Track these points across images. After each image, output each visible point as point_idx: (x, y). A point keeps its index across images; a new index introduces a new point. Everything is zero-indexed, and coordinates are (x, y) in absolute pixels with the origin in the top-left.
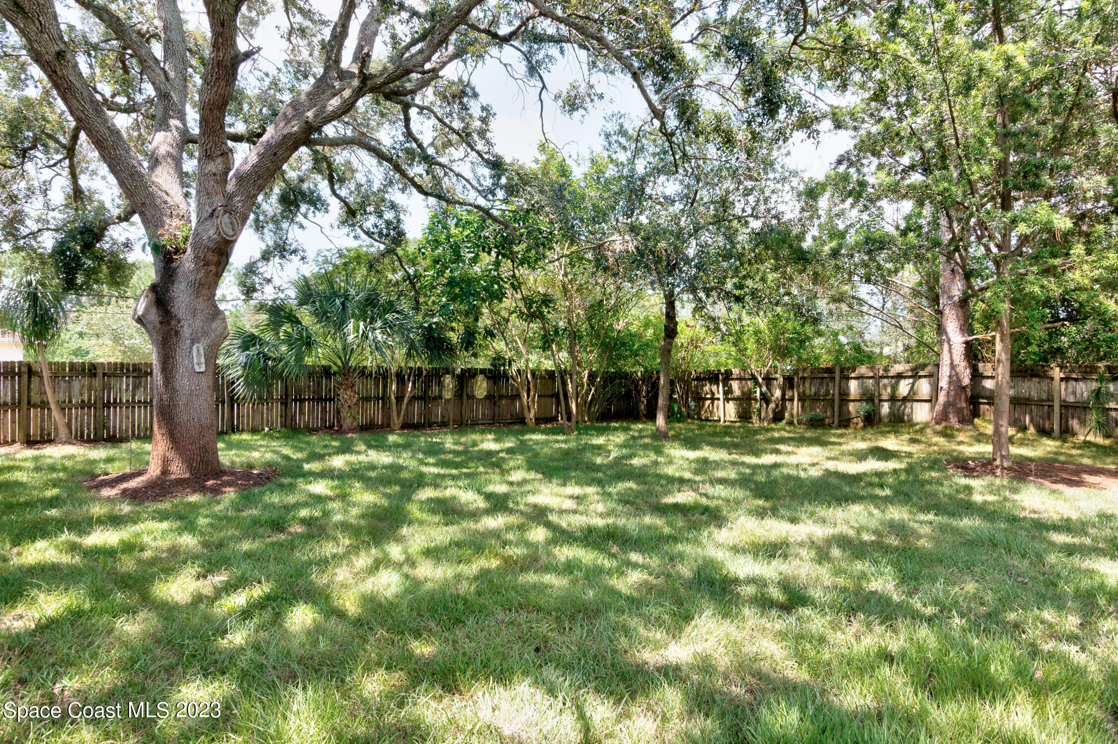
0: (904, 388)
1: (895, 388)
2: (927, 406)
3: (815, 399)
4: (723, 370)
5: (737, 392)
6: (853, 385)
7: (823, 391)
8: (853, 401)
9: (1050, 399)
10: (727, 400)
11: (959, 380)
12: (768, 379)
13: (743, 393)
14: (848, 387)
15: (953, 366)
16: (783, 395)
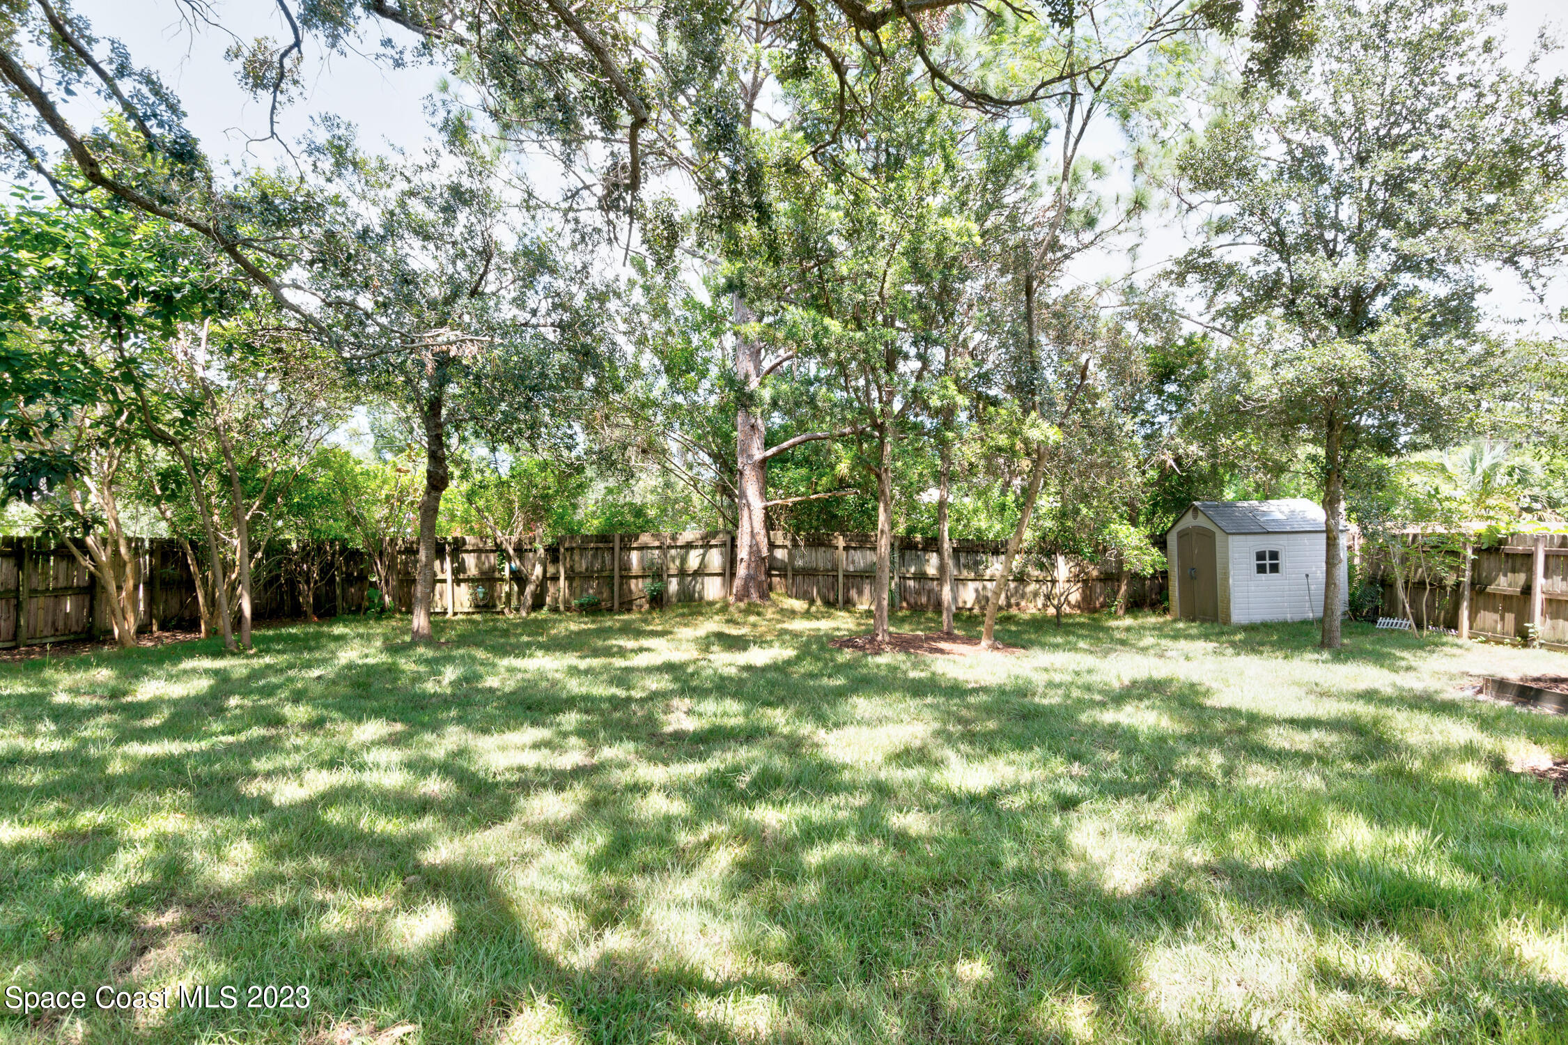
0: (693, 560)
1: (684, 560)
2: (718, 580)
3: (587, 576)
4: (449, 538)
5: (472, 571)
6: (635, 556)
7: (597, 566)
8: (636, 577)
9: (835, 568)
10: (457, 582)
11: (759, 551)
12: (520, 550)
13: (482, 572)
14: (629, 559)
15: (753, 535)
16: (545, 571)
